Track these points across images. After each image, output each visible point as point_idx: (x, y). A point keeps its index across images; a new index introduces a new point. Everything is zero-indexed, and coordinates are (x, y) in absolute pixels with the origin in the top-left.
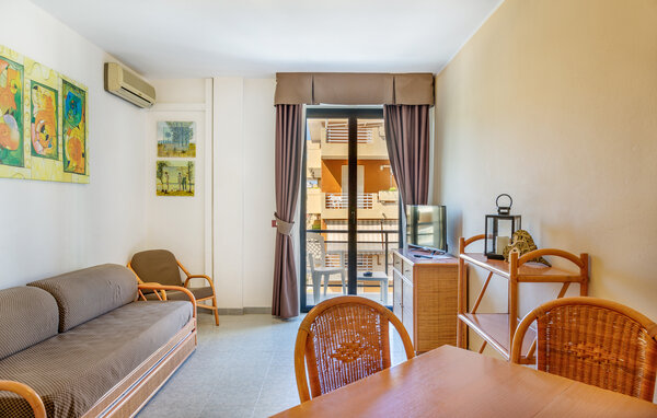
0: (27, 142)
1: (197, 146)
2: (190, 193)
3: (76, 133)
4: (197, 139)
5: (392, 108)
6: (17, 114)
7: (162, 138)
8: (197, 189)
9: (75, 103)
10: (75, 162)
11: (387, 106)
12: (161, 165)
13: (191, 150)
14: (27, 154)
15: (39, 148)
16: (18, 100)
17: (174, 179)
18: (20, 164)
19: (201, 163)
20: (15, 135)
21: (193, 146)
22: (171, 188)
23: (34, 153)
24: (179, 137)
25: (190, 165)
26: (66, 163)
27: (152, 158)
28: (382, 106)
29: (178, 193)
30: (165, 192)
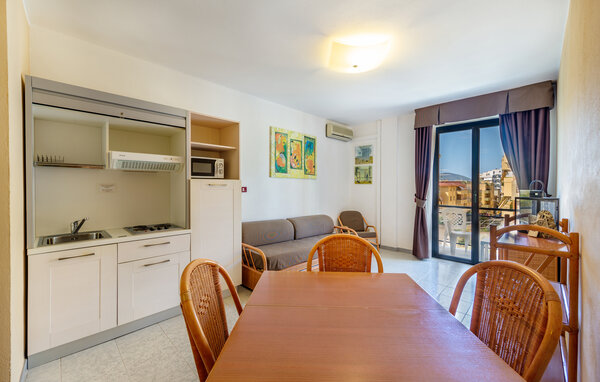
0: (289, 163)
1: (374, 158)
2: (370, 182)
3: (311, 158)
4: (374, 154)
5: (506, 117)
6: (285, 153)
7: (357, 155)
8: (373, 180)
9: (310, 145)
10: (310, 170)
11: (502, 116)
12: (357, 169)
13: (370, 160)
14: (289, 168)
15: (293, 165)
16: (285, 147)
17: (363, 175)
18: (286, 172)
19: (375, 166)
20: (284, 161)
21: (371, 158)
22: (362, 180)
23: (291, 167)
24: (365, 154)
25: (370, 168)
26: (306, 171)
27: (353, 165)
28: (497, 116)
29: (364, 182)
30: (358, 182)
